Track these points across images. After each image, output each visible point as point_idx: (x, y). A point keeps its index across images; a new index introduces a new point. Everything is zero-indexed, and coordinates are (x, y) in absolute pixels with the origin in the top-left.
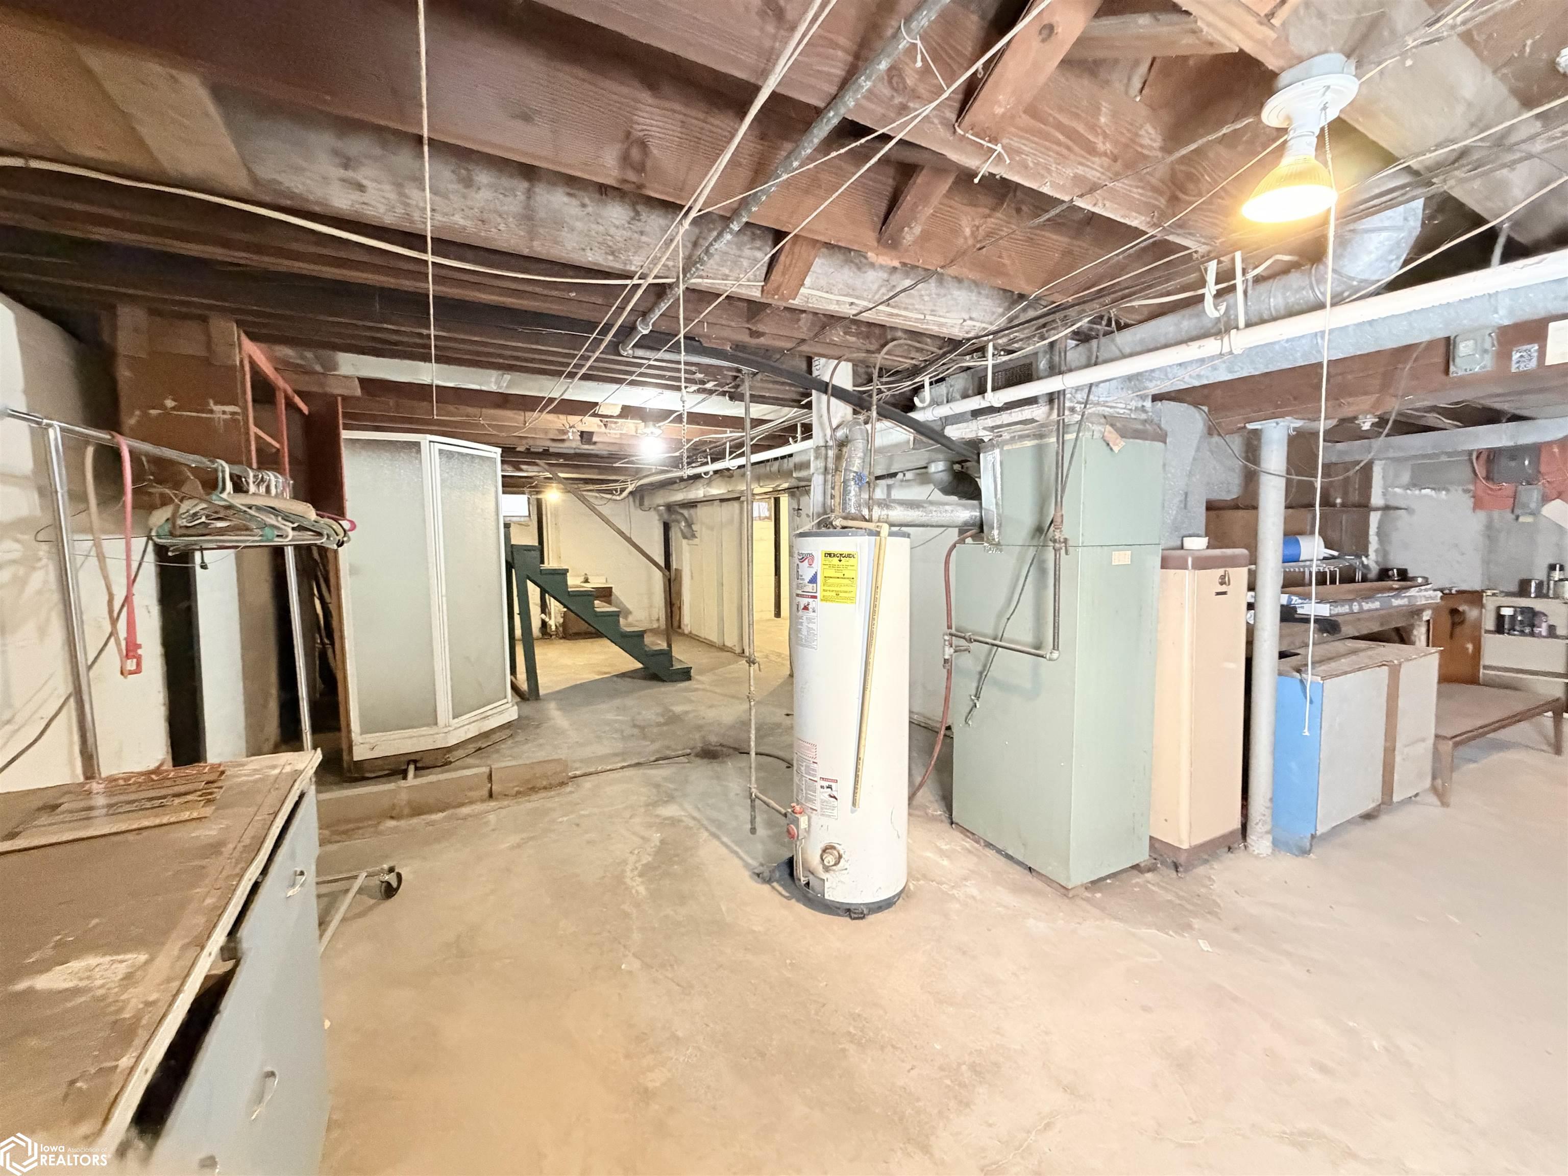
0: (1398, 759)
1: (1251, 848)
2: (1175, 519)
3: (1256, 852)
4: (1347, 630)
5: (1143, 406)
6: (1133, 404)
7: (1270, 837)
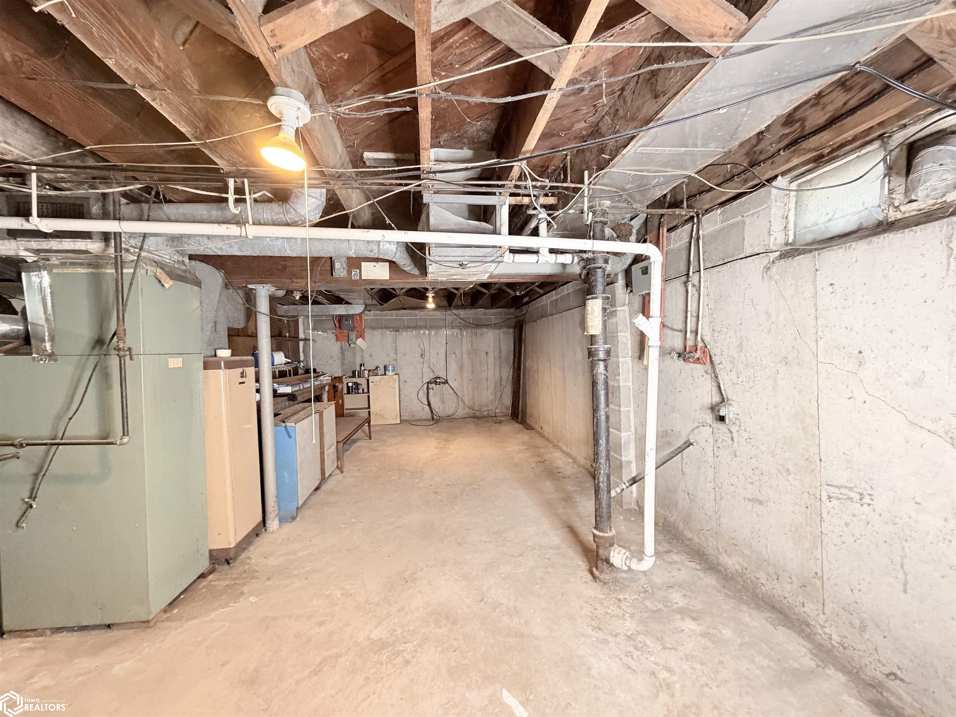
0: (326, 457)
1: (268, 529)
2: (210, 338)
3: (272, 530)
4: (300, 398)
5: (183, 261)
6: (176, 258)
7: (277, 518)
